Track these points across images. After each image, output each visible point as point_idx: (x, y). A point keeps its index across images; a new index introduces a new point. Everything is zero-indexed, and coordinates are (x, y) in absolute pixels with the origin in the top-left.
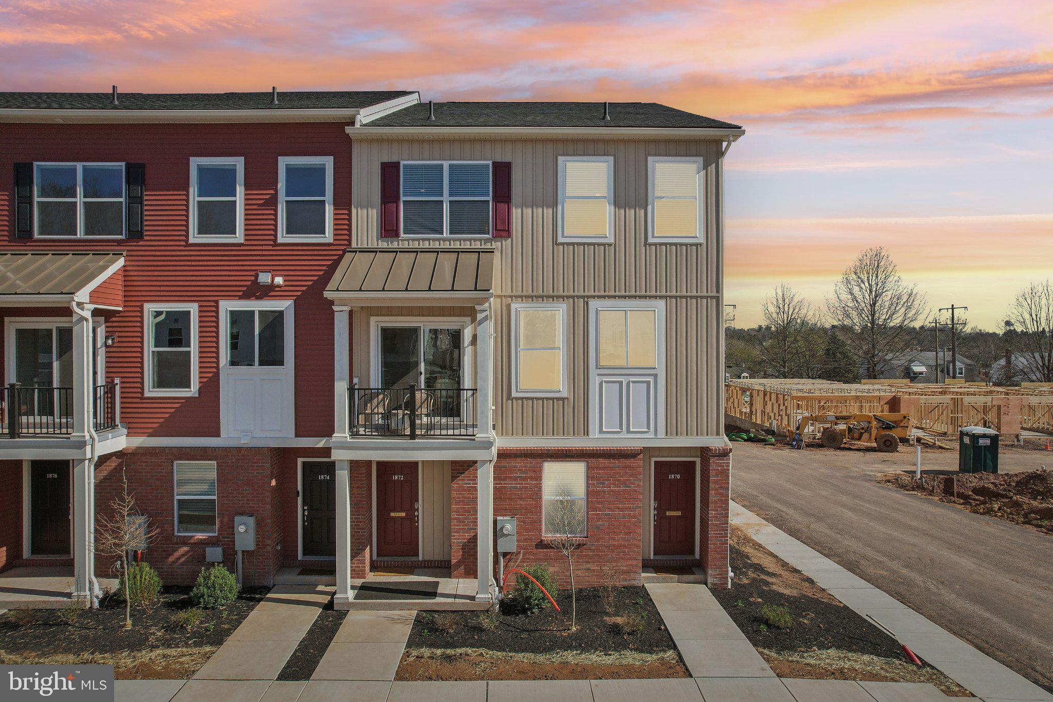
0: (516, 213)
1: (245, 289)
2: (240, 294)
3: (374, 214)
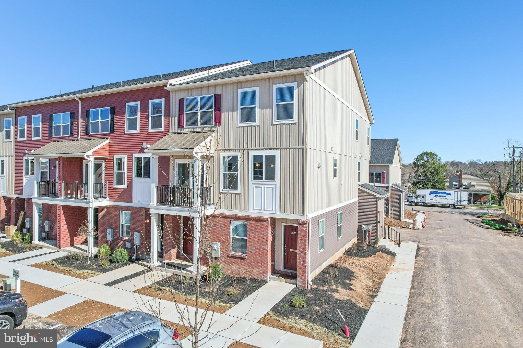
0: (223, 115)
1: (139, 149)
2: (138, 151)
3: (176, 119)
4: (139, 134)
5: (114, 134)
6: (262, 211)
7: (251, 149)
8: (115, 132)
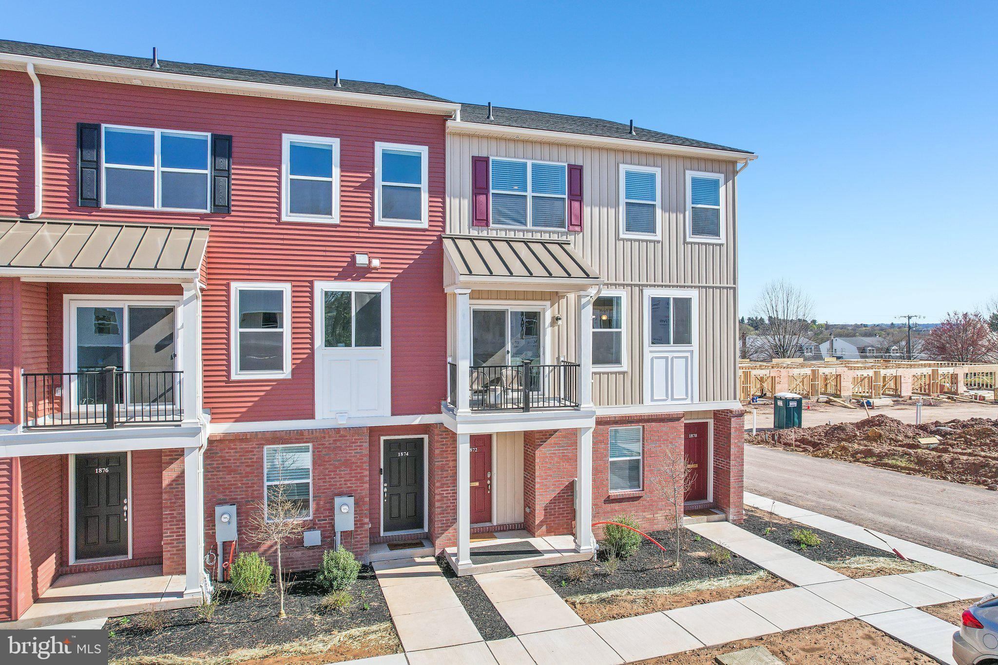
0: (587, 211)
1: (341, 270)
2: (336, 274)
3: (466, 204)
4: (338, 229)
5: (227, 218)
6: (669, 402)
7: (647, 286)
8: (233, 213)
